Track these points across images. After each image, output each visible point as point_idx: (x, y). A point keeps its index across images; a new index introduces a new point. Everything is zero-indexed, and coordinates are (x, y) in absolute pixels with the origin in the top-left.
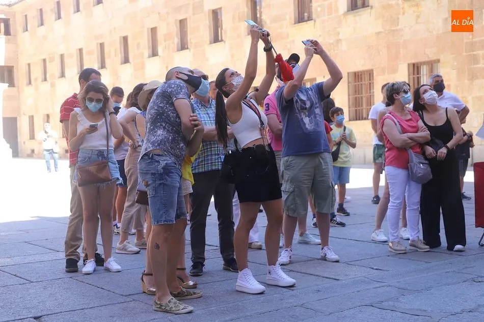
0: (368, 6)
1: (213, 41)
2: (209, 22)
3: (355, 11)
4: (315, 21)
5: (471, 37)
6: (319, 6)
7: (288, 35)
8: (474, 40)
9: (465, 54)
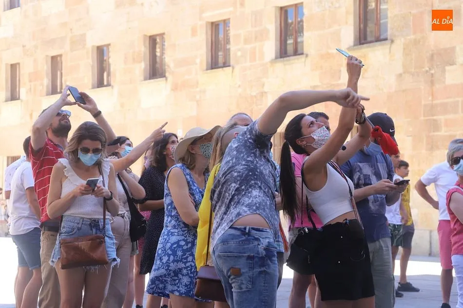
0: (302, 54)
1: (96, 85)
2: (93, 62)
3: (285, 59)
4: (233, 68)
5: (430, 98)
6: (239, 50)
7: (198, 83)
8: (434, 102)
9: (422, 118)
